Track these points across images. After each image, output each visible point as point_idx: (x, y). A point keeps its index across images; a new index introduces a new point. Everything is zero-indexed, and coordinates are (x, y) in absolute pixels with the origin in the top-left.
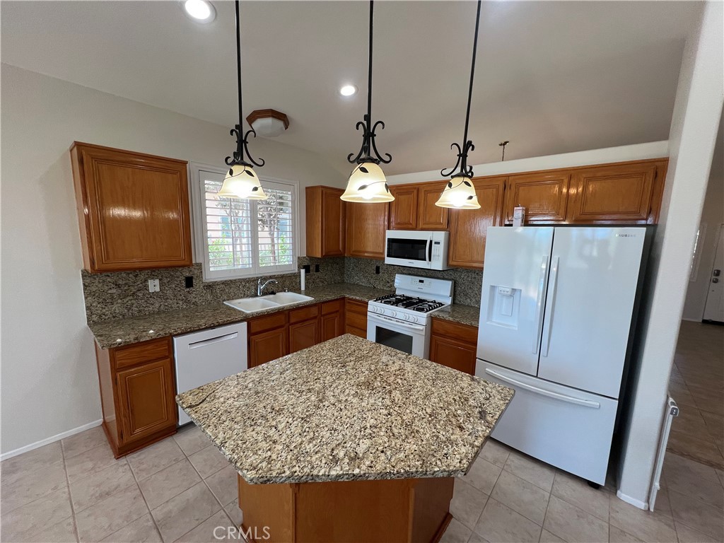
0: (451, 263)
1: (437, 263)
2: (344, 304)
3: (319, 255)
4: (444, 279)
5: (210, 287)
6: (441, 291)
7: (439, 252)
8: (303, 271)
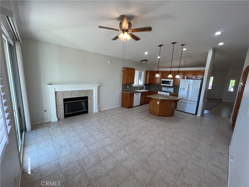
0: (174, 85)
1: (171, 85)
2: (152, 92)
3: (148, 83)
4: (172, 88)
5: (133, 87)
6: (172, 90)
7: (172, 83)
8: (144, 86)
